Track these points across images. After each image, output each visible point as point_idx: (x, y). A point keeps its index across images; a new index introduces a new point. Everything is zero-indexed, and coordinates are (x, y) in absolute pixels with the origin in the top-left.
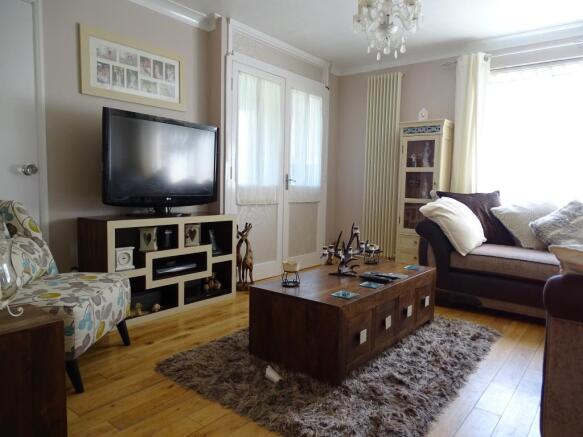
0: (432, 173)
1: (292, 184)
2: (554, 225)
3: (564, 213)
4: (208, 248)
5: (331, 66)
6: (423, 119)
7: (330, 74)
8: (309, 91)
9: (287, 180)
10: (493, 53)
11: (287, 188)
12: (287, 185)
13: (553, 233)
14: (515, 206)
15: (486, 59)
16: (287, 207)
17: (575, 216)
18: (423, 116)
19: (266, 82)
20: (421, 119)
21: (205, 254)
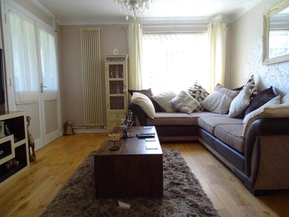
0: (123, 81)
1: (44, 89)
2: (178, 101)
3: (180, 96)
4: (11, 138)
5: (56, 18)
6: (116, 54)
7: (57, 24)
8: (49, 32)
9: (42, 86)
10: (144, 25)
11: (42, 92)
12: (42, 90)
13: (179, 105)
14: (160, 95)
15: (141, 28)
16: (43, 103)
17: (185, 97)
18: (115, 52)
19: (26, 21)
20: (115, 54)
21: (9, 142)
